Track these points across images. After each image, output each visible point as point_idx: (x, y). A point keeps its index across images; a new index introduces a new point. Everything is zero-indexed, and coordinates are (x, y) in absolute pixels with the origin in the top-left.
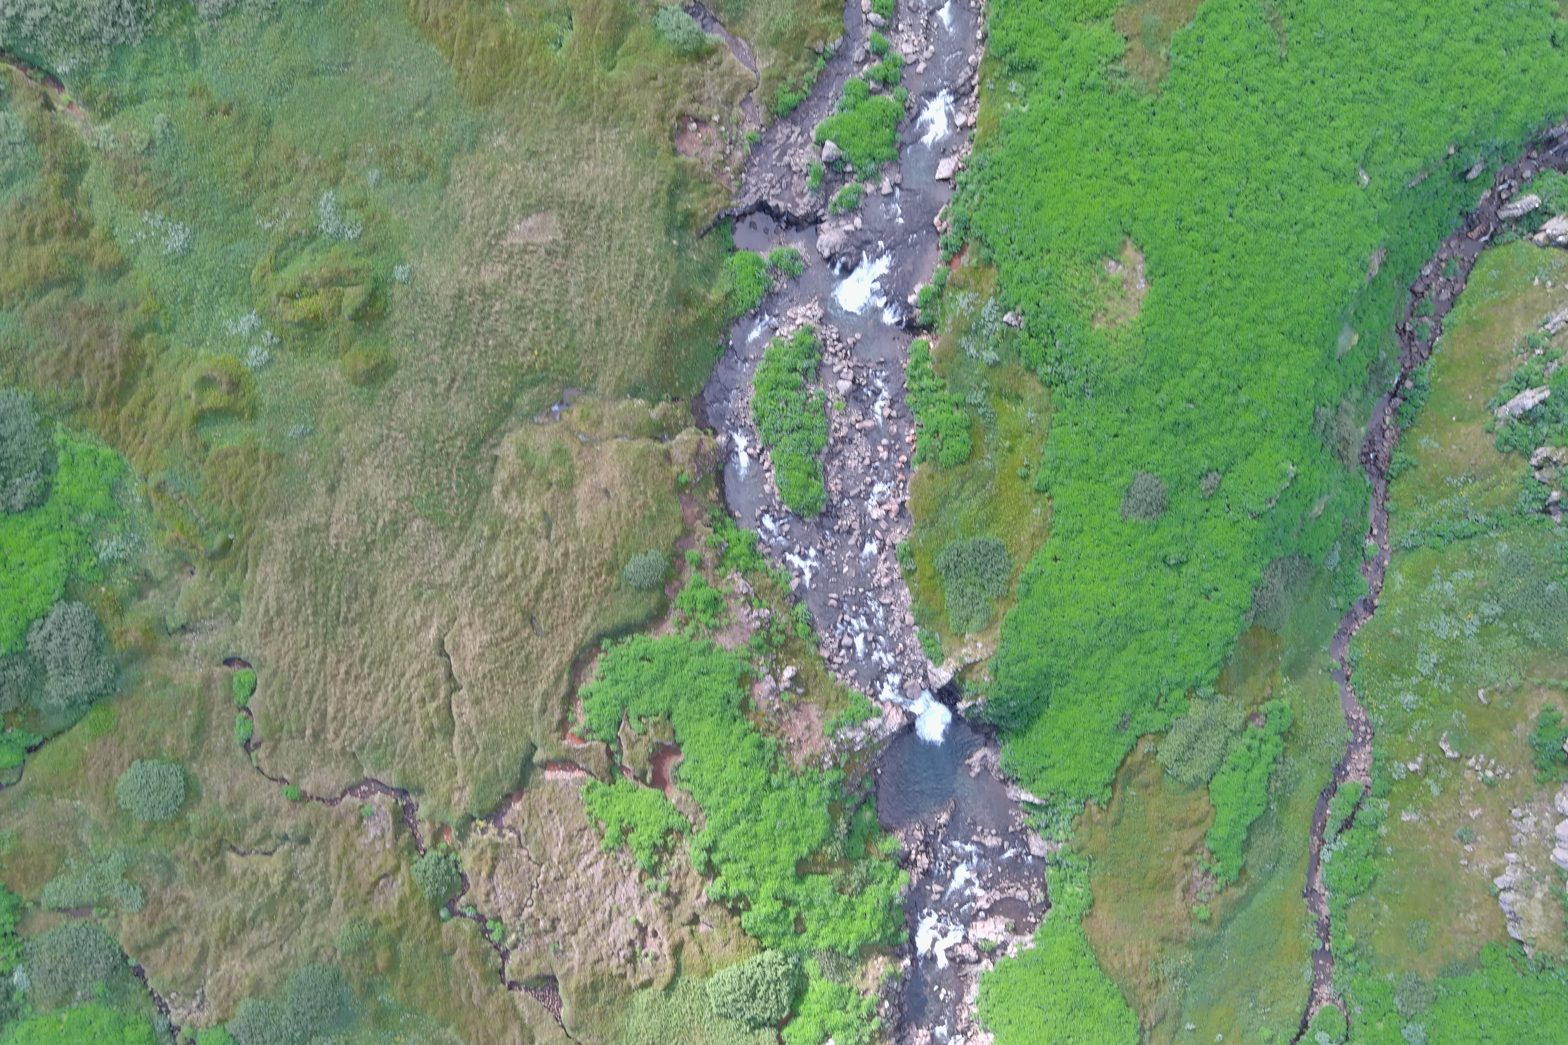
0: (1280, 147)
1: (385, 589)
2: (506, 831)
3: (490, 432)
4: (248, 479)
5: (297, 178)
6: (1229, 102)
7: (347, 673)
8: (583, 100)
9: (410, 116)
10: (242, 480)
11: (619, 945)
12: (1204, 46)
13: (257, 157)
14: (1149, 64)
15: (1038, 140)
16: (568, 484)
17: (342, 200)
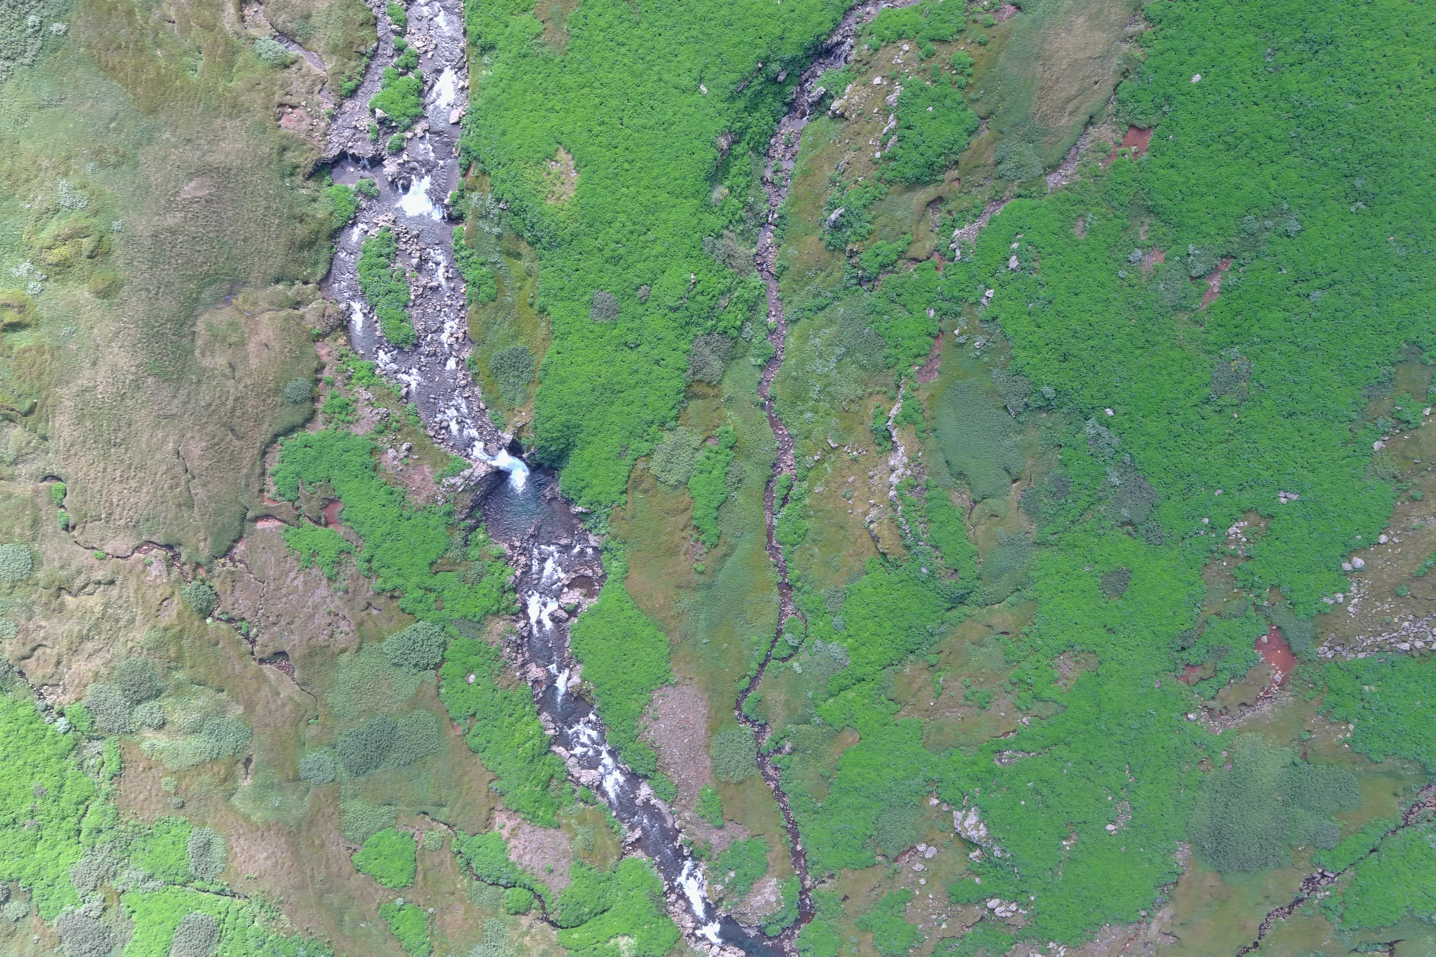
0: (645, 77)
1: (137, 422)
2: (237, 564)
3: (187, 317)
4: (41, 364)
5: (42, 174)
6: (608, 54)
7: (121, 476)
8: (215, 103)
9: (107, 127)
10: (37, 366)
11: (322, 627)
12: (588, 21)
13: (14, 165)
14: (558, 36)
15: (498, 93)
16: (242, 343)
17: (72, 184)
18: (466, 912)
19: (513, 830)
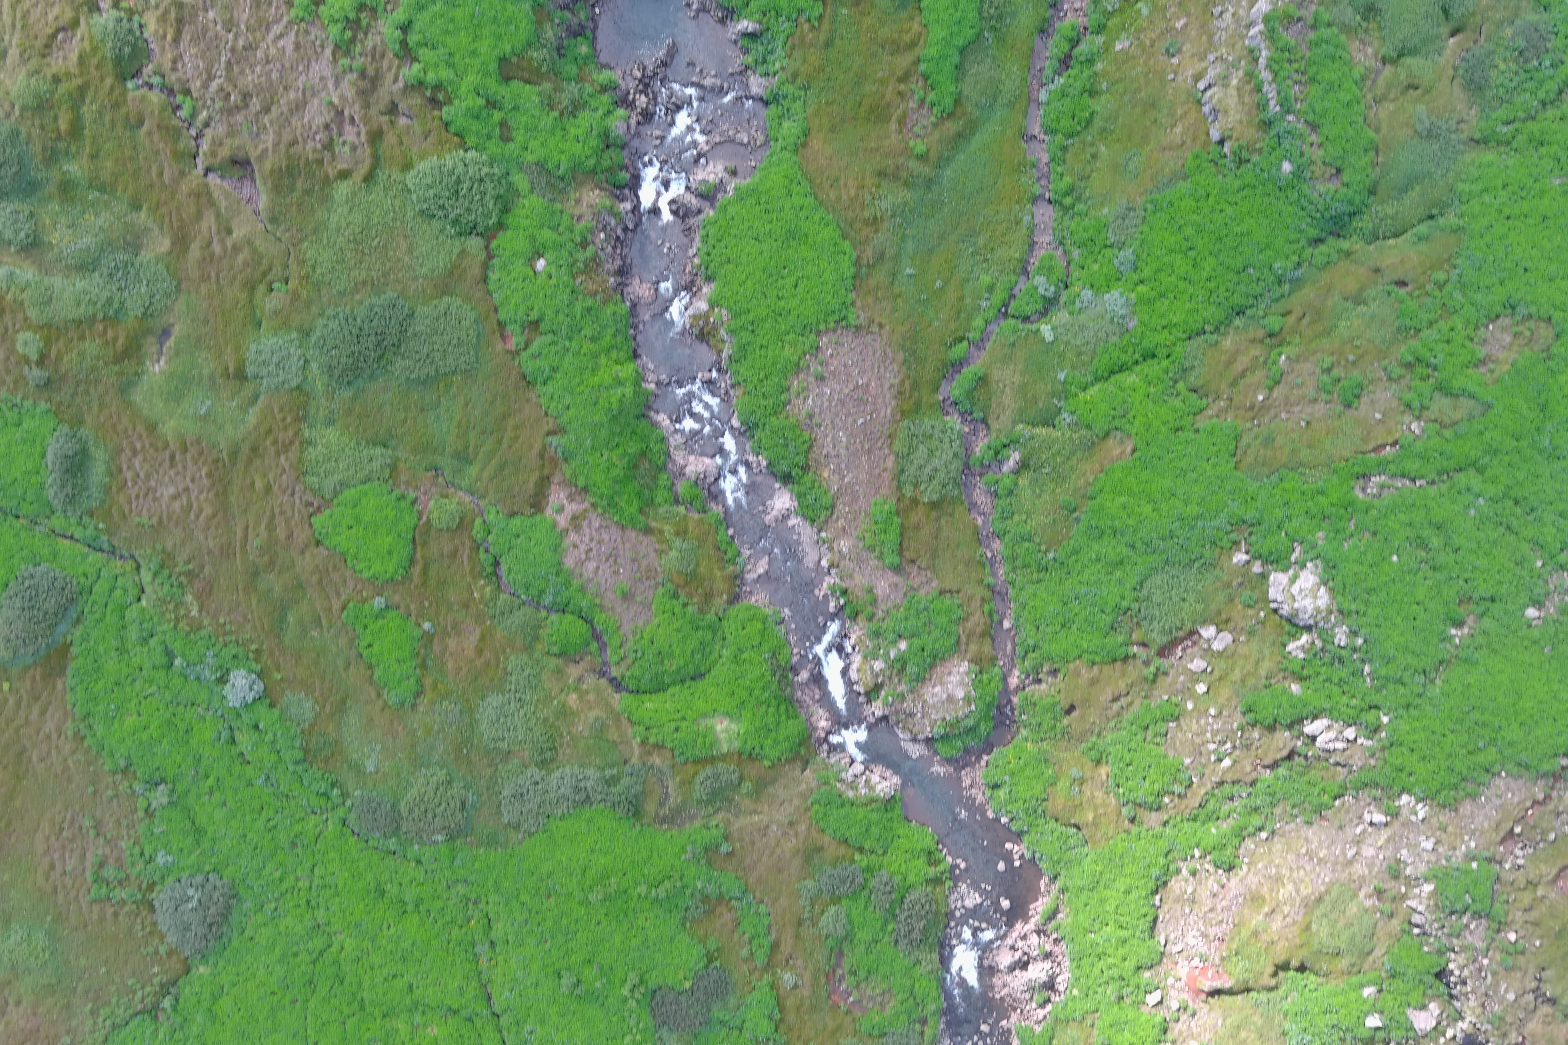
11: (314, 128)
18: (483, 638)
19: (575, 518)
